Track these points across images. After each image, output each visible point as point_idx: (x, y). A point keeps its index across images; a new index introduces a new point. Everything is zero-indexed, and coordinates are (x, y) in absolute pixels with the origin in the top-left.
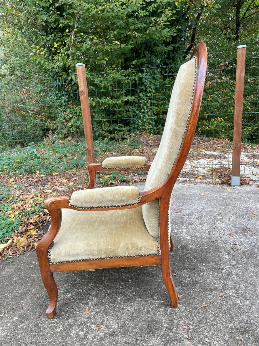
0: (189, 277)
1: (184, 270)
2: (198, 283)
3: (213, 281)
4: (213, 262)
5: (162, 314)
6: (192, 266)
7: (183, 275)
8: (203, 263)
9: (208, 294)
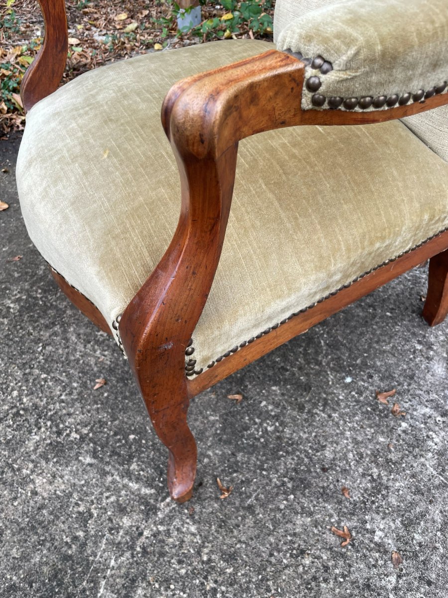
0: (277, 417)
1: (275, 385)
2: (293, 453)
3: (345, 457)
4: (381, 380)
5: (120, 543)
6: (307, 375)
7: (264, 403)
8: (349, 373)
9: (303, 508)
